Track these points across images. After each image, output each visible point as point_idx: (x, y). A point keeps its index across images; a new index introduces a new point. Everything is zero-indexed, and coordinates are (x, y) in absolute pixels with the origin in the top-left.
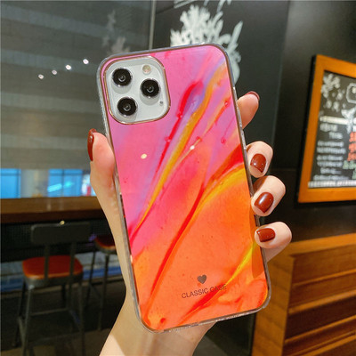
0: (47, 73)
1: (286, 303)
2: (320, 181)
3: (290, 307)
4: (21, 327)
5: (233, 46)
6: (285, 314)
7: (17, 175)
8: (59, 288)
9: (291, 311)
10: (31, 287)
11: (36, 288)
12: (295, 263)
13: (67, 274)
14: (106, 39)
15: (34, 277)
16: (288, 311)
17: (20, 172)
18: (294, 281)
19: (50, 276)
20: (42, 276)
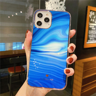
0: (11, 16)
1: (82, 76)
3: (83, 77)
4: (9, 86)
5: (64, 5)
7: (4, 44)
8: (18, 75)
9: (83, 78)
10: (11, 75)
11: (12, 75)
12: (84, 65)
13: (20, 71)
14: (27, 5)
15: (11, 73)
17: (5, 44)
18: (84, 70)
19: (16, 72)
20: (14, 72)
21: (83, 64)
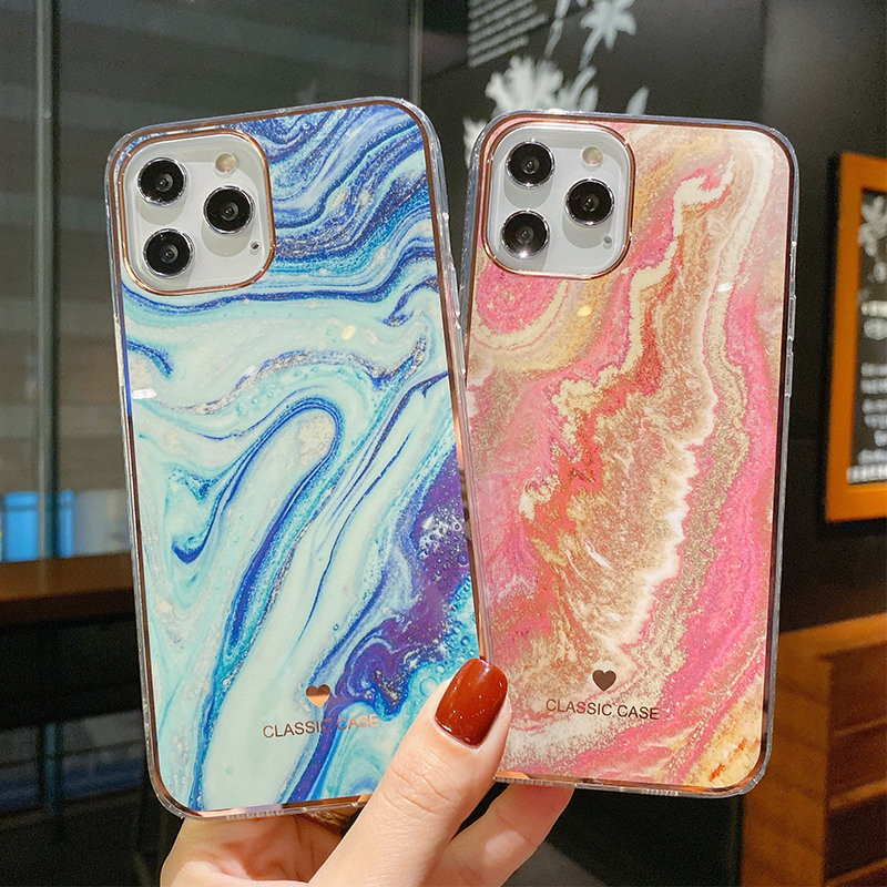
1: (820, 784)
2: (876, 463)
3: (830, 794)
6: (819, 813)
9: (836, 804)
12: (834, 675)
16: (827, 805)
18: (835, 725)
21: (827, 667)
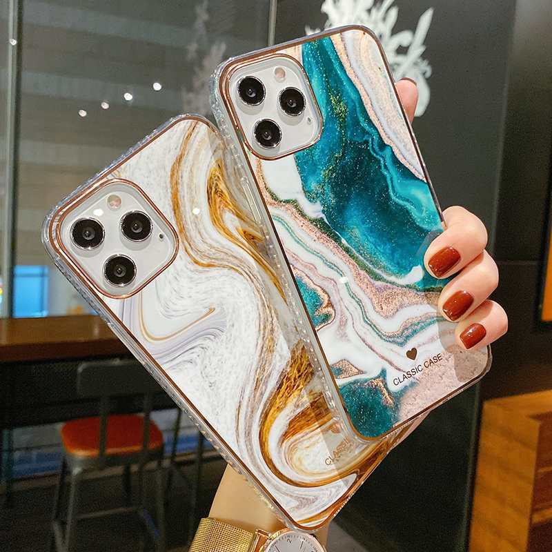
0: (94, 107)
1: (527, 503)
3: (534, 511)
4: (59, 540)
5: (417, 50)
6: (526, 523)
7: (42, 275)
9: (537, 518)
10: (76, 470)
11: (85, 471)
12: (542, 430)
13: (137, 448)
14: (193, 48)
15: (80, 454)
16: (531, 519)
17: (46, 271)
18: (539, 464)
19: (110, 451)
20: (94, 453)
21: (537, 424)
